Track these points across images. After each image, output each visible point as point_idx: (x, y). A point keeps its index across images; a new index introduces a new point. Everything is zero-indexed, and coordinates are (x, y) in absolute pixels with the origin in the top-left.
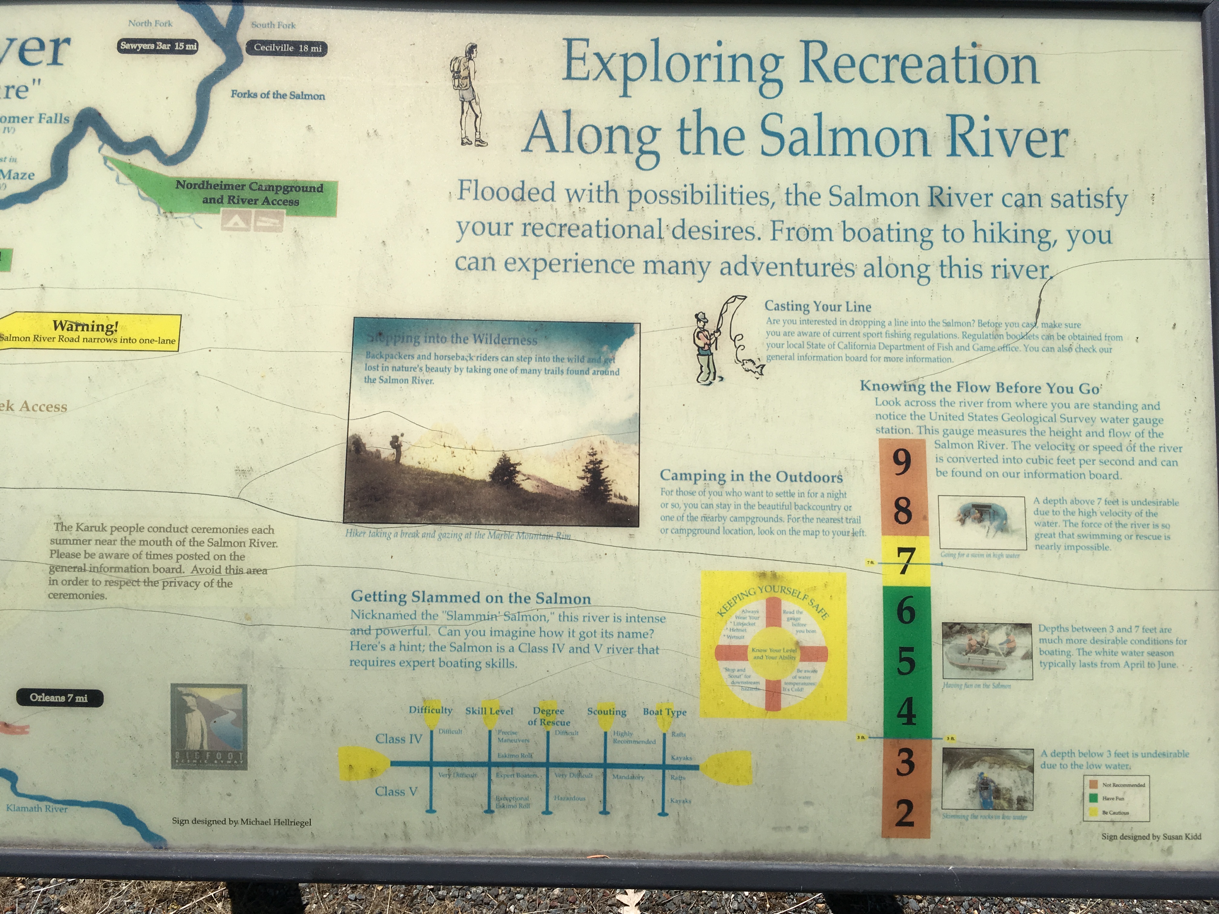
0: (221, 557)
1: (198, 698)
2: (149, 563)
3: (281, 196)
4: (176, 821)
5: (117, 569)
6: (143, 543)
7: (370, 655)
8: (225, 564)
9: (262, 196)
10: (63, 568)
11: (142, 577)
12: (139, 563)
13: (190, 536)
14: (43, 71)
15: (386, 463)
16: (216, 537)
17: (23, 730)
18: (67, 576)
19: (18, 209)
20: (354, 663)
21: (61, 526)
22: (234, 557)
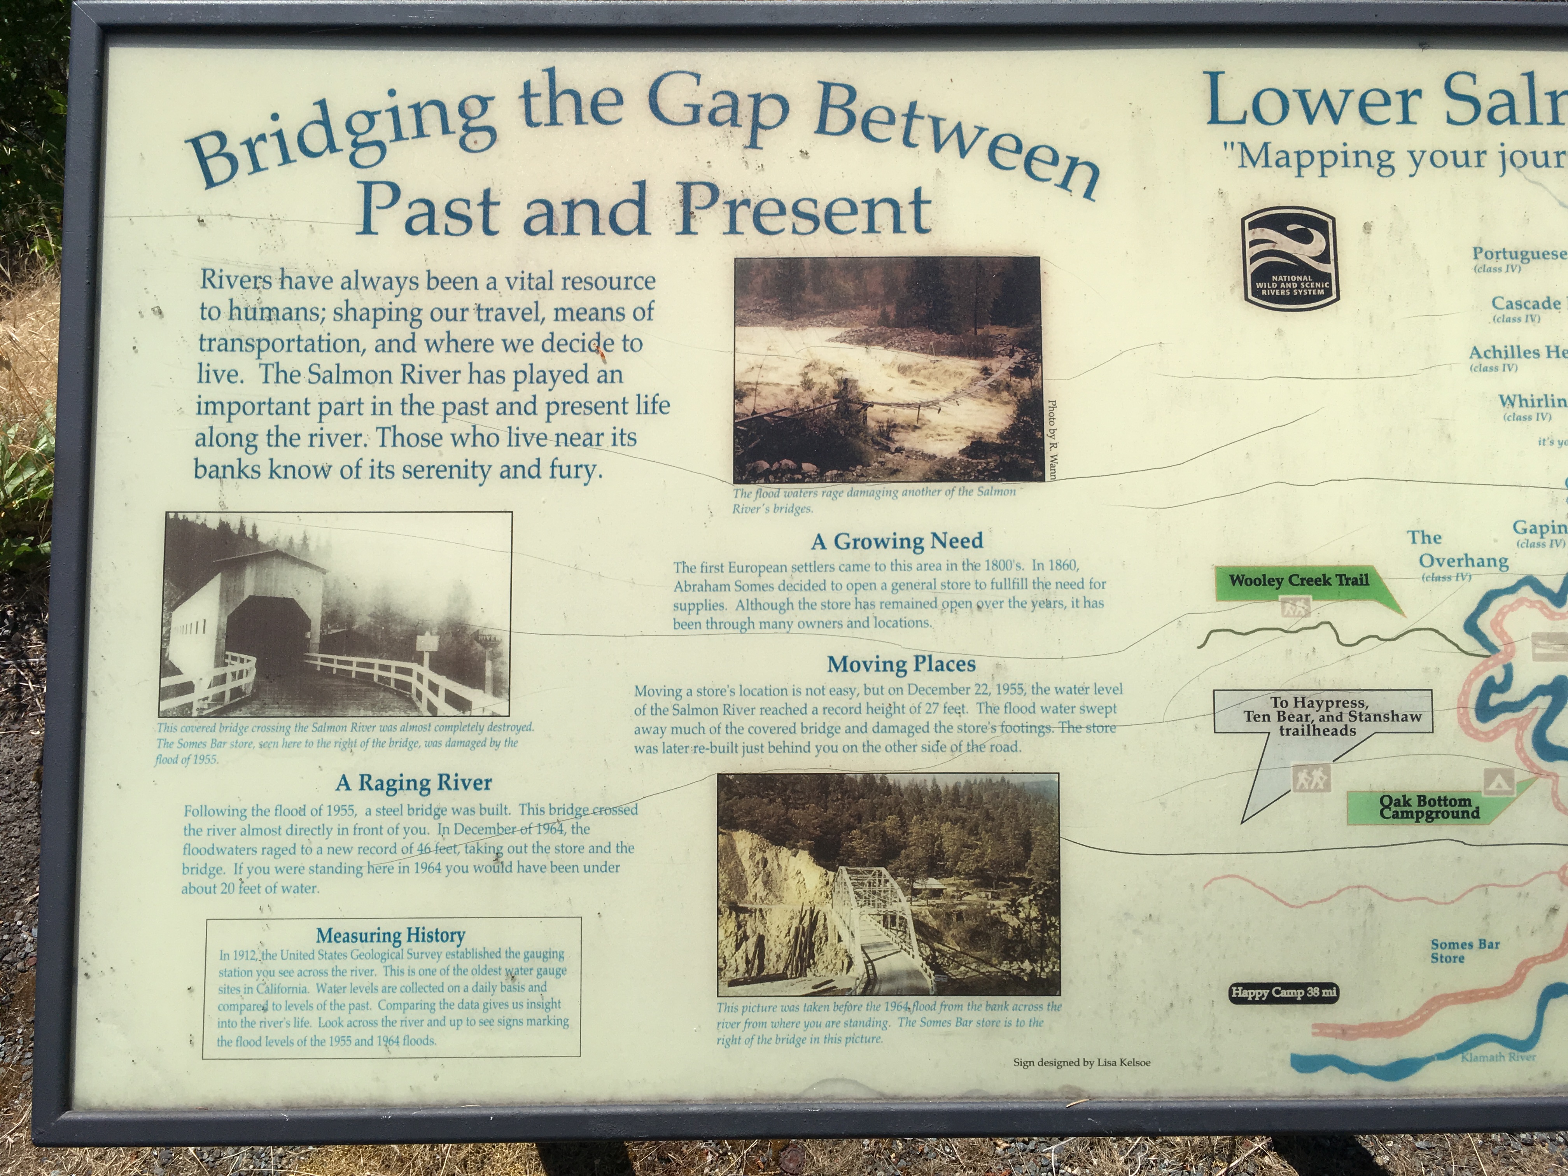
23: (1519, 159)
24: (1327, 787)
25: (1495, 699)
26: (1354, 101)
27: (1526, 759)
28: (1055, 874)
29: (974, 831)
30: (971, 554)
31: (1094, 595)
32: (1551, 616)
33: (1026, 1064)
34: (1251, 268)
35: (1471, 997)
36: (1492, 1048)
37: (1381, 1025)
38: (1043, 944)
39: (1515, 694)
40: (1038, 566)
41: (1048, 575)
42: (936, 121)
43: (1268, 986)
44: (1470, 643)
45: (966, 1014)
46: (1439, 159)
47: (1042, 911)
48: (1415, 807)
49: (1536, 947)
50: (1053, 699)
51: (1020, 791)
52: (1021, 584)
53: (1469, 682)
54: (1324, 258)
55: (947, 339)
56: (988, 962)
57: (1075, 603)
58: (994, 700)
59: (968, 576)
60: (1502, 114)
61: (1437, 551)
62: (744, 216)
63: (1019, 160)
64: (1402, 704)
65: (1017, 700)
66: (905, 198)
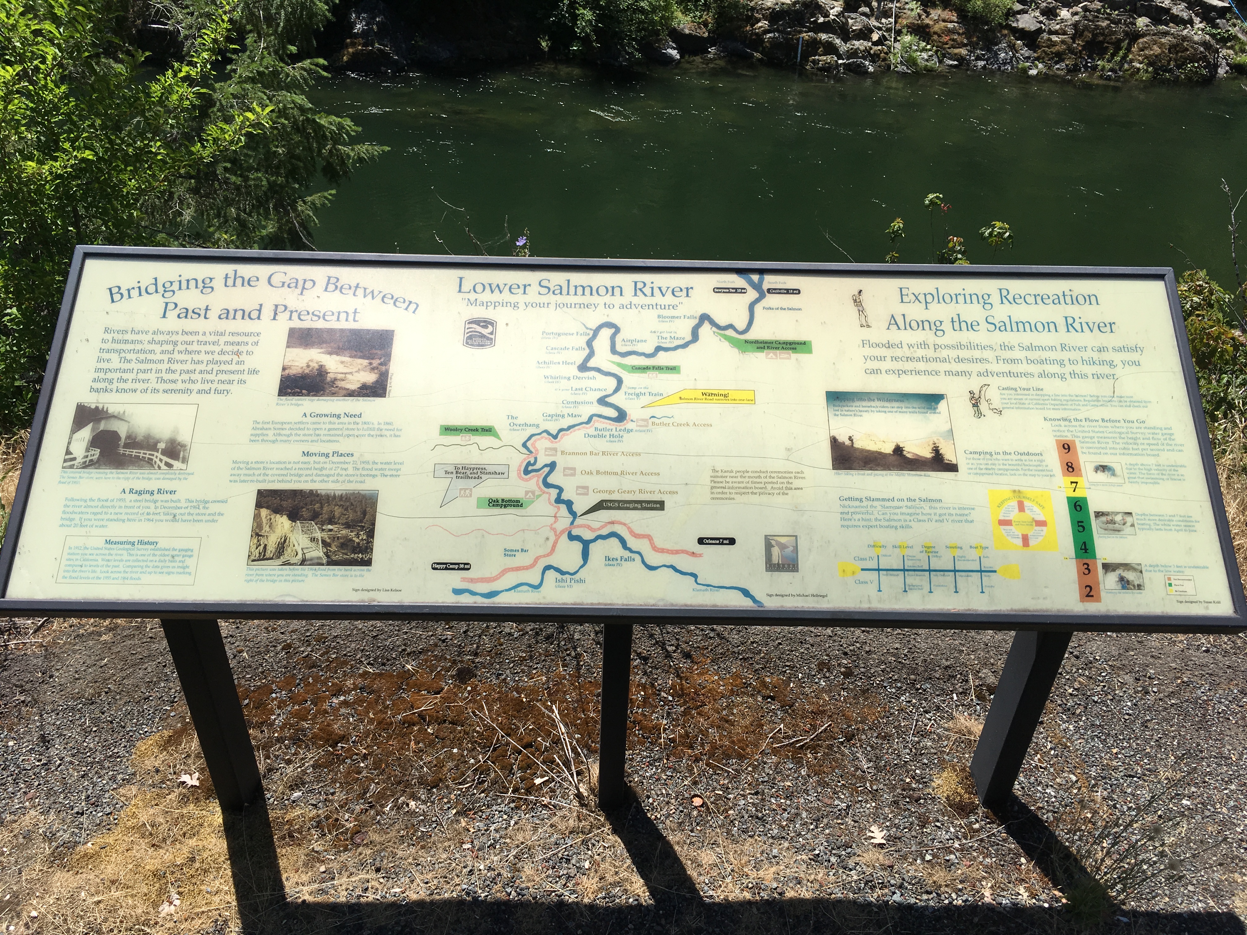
0: (783, 483)
1: (776, 541)
2: (753, 485)
3: (788, 346)
4: (768, 595)
5: (739, 488)
6: (749, 477)
7: (850, 523)
8: (784, 486)
9: (781, 346)
10: (716, 487)
11: (750, 491)
12: (749, 485)
13: (769, 475)
14: (684, 299)
15: (847, 446)
16: (780, 475)
17: (701, 555)
18: (720, 490)
19: (680, 351)
20: (842, 526)
21: (714, 470)
22: (788, 483)
23: (561, 305)
24: (471, 495)
25: (530, 468)
26: (507, 287)
27: (540, 488)
28: (373, 524)
29: (346, 509)
30: (357, 419)
31: (397, 433)
32: (552, 442)
33: (356, 590)
34: (466, 336)
35: (518, 569)
36: (525, 588)
37: (486, 578)
38: (367, 548)
39: (537, 467)
40: (379, 424)
41: (382, 427)
42: (365, 289)
43: (446, 564)
44: (524, 450)
45: (336, 572)
46: (534, 305)
47: (368, 536)
48: (500, 503)
49: (541, 552)
50: (379, 466)
51: (364, 496)
52: (373, 429)
53: (522, 462)
54: (491, 333)
55: (359, 354)
56: (346, 554)
57: (391, 436)
58: (359, 466)
59: (355, 426)
60: (557, 292)
61: (515, 421)
62: (295, 315)
63: (392, 301)
64: (499, 469)
65: (366, 466)
66: (351, 311)
